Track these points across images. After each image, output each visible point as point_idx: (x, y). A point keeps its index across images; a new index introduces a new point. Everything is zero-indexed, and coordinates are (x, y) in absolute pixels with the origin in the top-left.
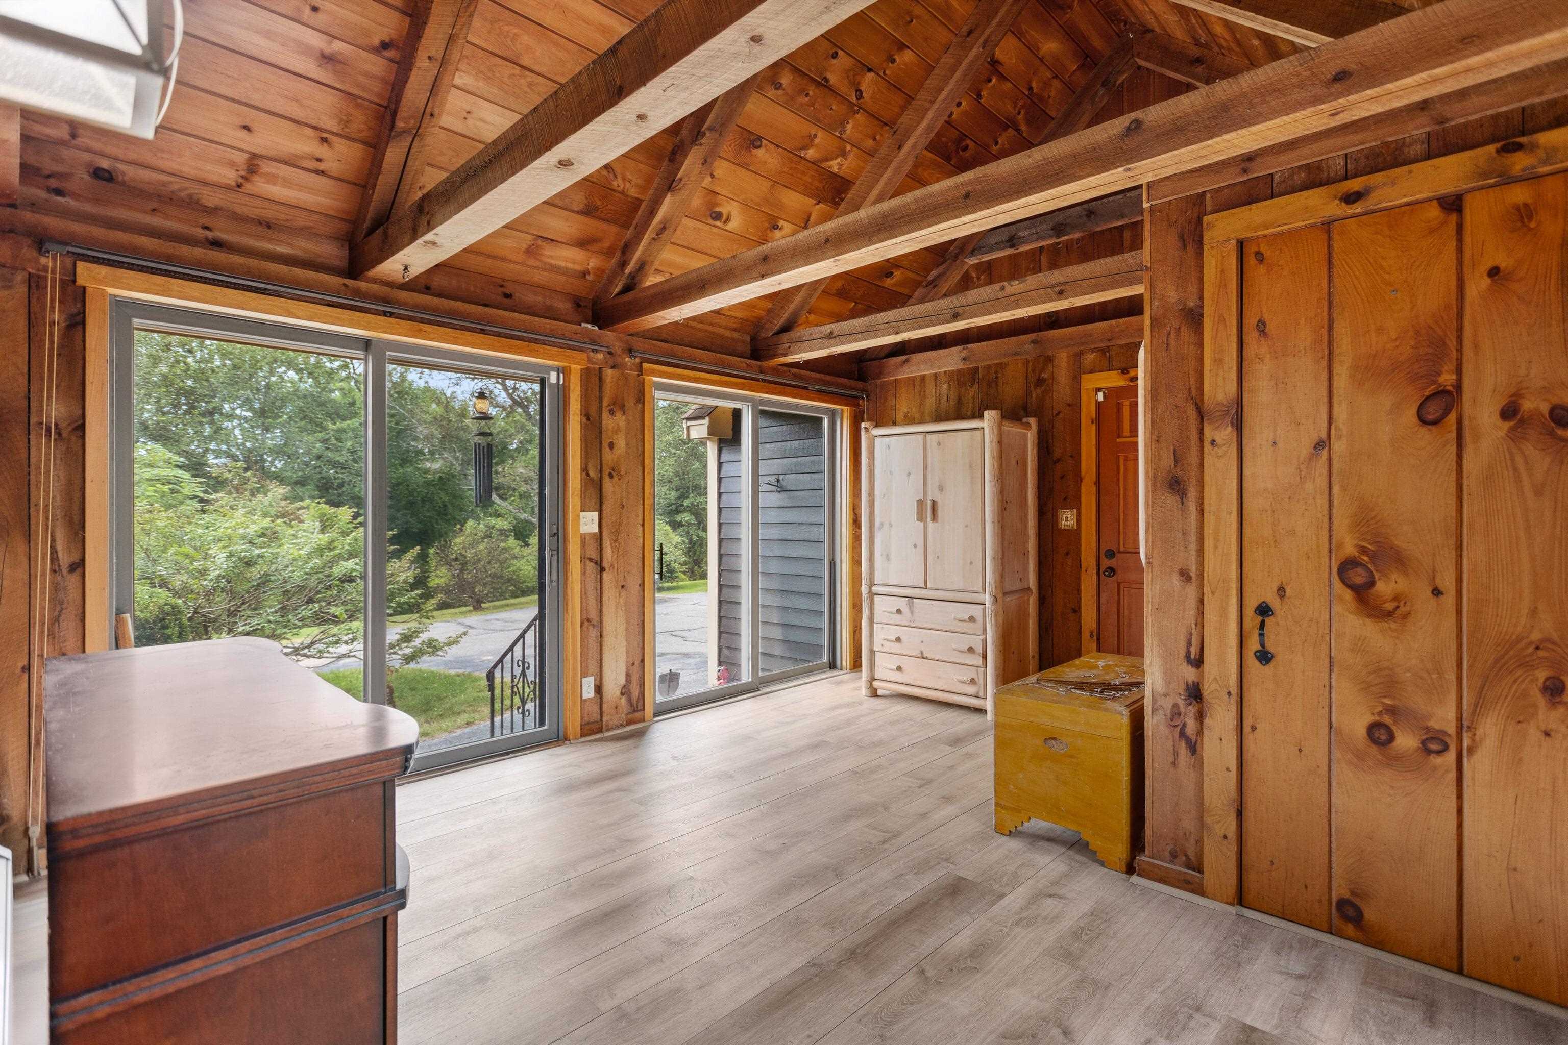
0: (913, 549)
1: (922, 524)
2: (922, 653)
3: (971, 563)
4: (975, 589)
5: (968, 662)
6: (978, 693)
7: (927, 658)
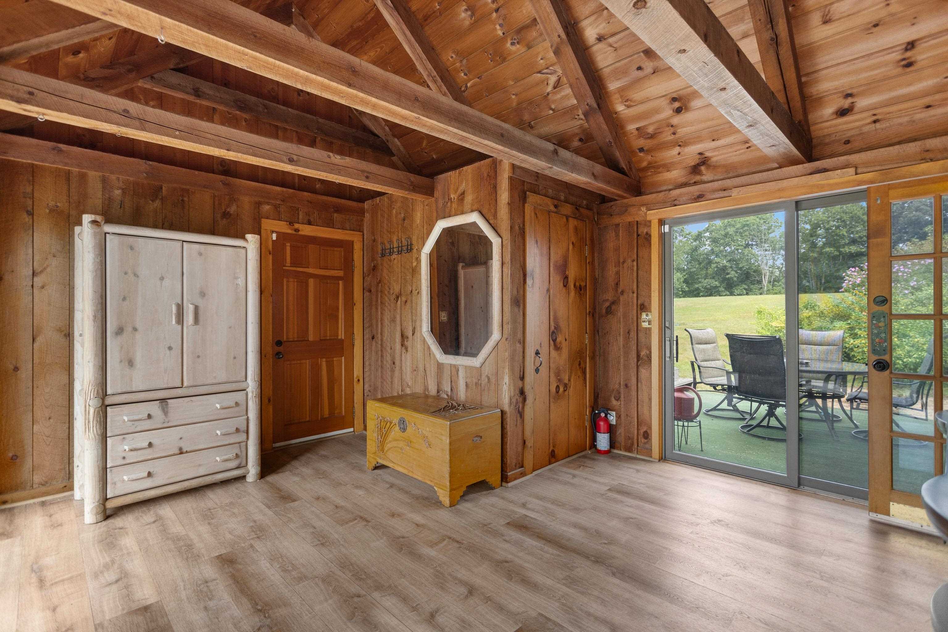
0: (168, 352)
1: (180, 327)
2: (181, 449)
3: (235, 358)
4: (238, 379)
5: (232, 441)
6: (240, 464)
7: (187, 452)
